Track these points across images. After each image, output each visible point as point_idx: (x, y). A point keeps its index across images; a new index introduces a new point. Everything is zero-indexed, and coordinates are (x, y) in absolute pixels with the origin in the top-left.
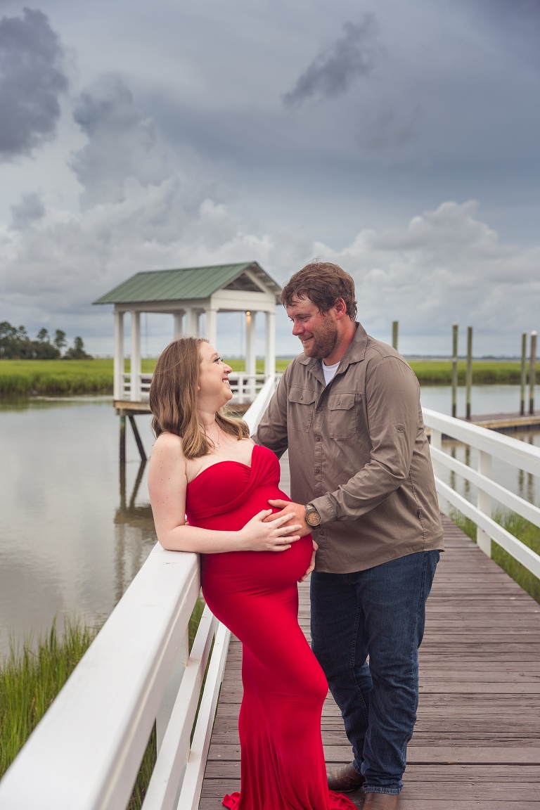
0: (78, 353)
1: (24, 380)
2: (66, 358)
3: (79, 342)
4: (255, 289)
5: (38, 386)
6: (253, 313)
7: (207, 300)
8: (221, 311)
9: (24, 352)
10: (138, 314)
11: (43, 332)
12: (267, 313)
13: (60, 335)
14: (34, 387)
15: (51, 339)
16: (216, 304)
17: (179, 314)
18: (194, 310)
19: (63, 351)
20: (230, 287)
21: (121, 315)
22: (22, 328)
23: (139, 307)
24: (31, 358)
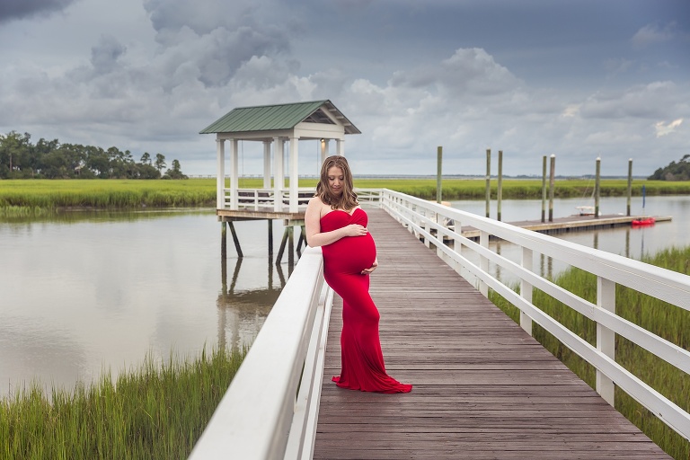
0: (176, 174)
1: (135, 196)
2: (165, 178)
3: (176, 164)
4: (329, 122)
5: (147, 200)
6: (327, 140)
7: (291, 130)
8: (302, 138)
9: (130, 172)
10: (236, 141)
11: (146, 156)
12: (337, 140)
13: (161, 158)
14: (143, 201)
15: (153, 162)
16: (297, 133)
17: (268, 141)
18: (280, 138)
19: (163, 172)
20: (308, 120)
21: (222, 142)
22: (128, 152)
23: (237, 135)
24: (135, 178)
